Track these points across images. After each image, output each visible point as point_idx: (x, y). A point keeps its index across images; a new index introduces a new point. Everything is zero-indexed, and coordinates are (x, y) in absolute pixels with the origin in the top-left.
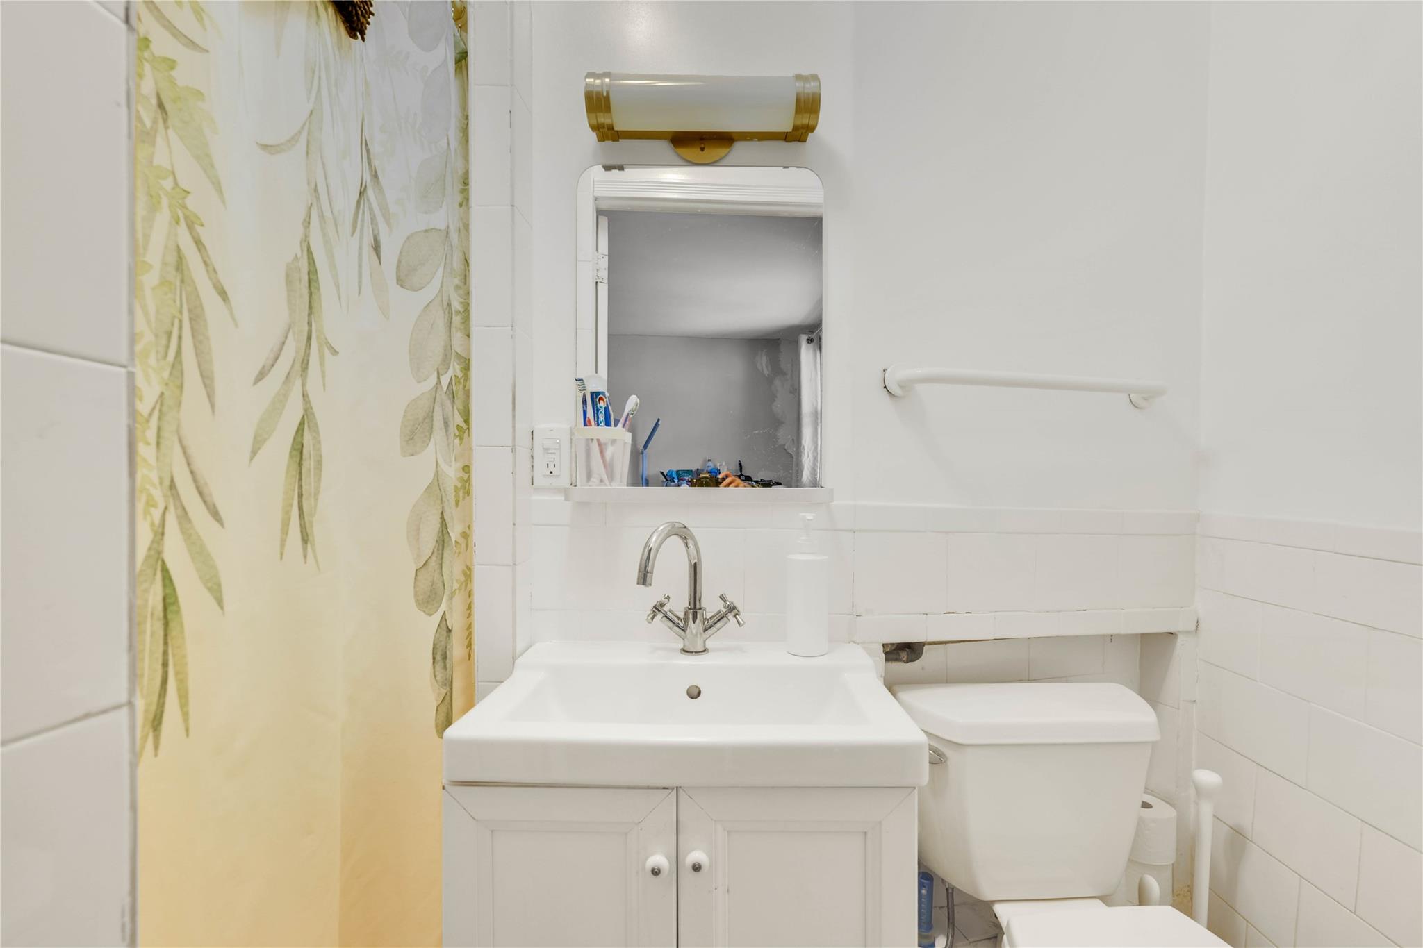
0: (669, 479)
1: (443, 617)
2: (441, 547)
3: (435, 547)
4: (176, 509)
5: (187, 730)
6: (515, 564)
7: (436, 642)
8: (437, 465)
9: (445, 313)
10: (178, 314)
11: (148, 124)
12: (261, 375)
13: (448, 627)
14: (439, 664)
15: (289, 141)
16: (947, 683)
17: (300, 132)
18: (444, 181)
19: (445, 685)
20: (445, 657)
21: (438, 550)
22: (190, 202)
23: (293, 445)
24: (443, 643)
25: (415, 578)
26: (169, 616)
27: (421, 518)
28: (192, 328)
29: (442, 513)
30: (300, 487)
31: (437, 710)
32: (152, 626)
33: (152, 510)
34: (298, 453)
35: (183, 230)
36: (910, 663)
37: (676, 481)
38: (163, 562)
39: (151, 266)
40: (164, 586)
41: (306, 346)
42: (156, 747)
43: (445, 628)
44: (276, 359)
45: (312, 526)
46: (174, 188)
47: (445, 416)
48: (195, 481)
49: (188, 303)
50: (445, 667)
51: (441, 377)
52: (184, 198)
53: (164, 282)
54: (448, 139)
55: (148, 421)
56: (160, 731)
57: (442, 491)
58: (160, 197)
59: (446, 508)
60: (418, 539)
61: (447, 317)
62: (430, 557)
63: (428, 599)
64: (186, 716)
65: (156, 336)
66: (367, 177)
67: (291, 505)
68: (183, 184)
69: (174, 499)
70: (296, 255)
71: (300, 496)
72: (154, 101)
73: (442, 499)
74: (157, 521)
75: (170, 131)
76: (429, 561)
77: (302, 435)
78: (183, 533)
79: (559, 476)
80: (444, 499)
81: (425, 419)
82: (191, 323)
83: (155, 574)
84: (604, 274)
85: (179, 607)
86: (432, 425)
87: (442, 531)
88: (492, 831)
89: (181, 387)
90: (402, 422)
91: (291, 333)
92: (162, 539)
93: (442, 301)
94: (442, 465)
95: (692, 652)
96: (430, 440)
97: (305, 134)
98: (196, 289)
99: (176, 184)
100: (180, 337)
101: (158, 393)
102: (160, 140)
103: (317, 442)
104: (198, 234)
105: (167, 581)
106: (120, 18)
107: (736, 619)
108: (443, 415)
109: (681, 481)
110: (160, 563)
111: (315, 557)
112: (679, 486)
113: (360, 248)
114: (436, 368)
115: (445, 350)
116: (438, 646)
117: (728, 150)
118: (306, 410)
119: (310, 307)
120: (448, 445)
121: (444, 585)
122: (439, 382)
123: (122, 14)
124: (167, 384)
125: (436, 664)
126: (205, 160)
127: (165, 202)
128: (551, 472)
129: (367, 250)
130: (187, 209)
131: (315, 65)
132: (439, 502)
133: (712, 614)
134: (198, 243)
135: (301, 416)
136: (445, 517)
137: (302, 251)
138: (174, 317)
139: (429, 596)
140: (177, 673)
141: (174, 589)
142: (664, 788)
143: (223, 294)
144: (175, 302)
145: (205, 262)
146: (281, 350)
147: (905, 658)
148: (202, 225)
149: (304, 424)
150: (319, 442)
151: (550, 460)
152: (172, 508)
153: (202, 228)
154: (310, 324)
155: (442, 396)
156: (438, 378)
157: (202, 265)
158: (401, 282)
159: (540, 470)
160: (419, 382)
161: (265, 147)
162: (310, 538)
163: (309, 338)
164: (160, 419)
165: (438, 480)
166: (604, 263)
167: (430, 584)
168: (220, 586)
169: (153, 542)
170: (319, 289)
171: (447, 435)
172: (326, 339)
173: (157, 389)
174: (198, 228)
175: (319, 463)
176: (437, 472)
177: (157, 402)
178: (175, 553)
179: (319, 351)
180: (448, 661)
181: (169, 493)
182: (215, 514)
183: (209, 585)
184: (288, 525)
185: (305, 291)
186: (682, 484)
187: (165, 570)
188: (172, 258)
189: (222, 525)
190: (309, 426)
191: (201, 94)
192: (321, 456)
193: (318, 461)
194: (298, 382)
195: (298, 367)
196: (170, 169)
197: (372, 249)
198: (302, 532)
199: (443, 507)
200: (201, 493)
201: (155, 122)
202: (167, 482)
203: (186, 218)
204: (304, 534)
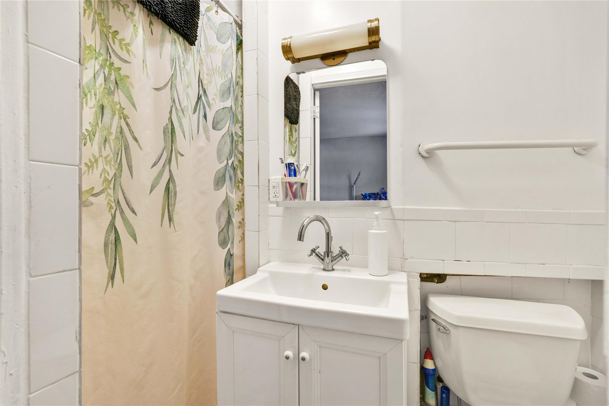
0: (365, 197)
1: (229, 250)
2: (228, 224)
3: (226, 224)
4: (119, 209)
5: (123, 281)
6: (259, 231)
7: (226, 259)
8: (227, 193)
9: (230, 137)
10: (121, 148)
11: (112, 89)
12: (155, 164)
13: (231, 254)
14: (227, 267)
15: (164, 86)
16: (461, 295)
17: (168, 82)
18: (230, 89)
19: (230, 275)
20: (229, 265)
21: (227, 225)
22: (125, 111)
23: (166, 188)
24: (228, 260)
25: (219, 235)
26: (117, 244)
27: (221, 213)
28: (125, 151)
29: (229, 211)
30: (168, 202)
31: (226, 284)
32: (111, 246)
33: (112, 210)
34: (168, 191)
35: (123, 120)
36: (439, 284)
37: (368, 198)
38: (115, 226)
39: (113, 133)
40: (115, 234)
41: (171, 154)
42: (112, 285)
43: (229, 254)
44: (160, 159)
45: (173, 216)
46: (120, 108)
47: (230, 175)
48: (126, 200)
49: (124, 144)
50: (229, 269)
51: (228, 161)
52: (123, 111)
53: (116, 138)
54: (232, 74)
55: (111, 182)
56: (114, 280)
57: (229, 203)
58: (116, 111)
59: (230, 209)
60: (219, 221)
61: (231, 139)
62: (224, 228)
63: (223, 243)
64: (123, 276)
65: (114, 155)
66: (201, 92)
67: (165, 208)
68: (123, 106)
69: (119, 207)
70: (167, 123)
71: (168, 205)
72: (114, 82)
73: (228, 206)
74: (113, 213)
75: (119, 90)
76: (224, 229)
77: (169, 185)
78: (122, 217)
79: (279, 197)
80: (229, 206)
81: (222, 177)
82: (125, 150)
83: (112, 230)
84: (318, 114)
85: (120, 241)
86: (225, 179)
87: (229, 218)
88: (233, 331)
89: (121, 171)
90: (214, 178)
91: (165, 151)
92: (115, 219)
93: (229, 133)
94: (229, 194)
95: (327, 270)
96: (224, 185)
97: (170, 82)
98: (126, 139)
99: (121, 106)
100: (121, 155)
101: (114, 173)
102: (116, 94)
103: (175, 187)
104: (127, 121)
105: (116, 232)
106: (78, 63)
107: (346, 257)
108: (229, 175)
109: (370, 198)
110: (114, 226)
111: (174, 226)
112: (369, 200)
113: (199, 118)
114: (226, 158)
115: (230, 151)
116: (226, 261)
117: (344, 58)
118: (170, 176)
119: (172, 141)
120: (231, 186)
121: (229, 238)
122: (228, 163)
123: (78, 61)
124: (117, 170)
125: (226, 267)
126: (130, 98)
127: (117, 112)
128: (276, 196)
129: (201, 118)
130: (124, 113)
131: (174, 58)
132: (228, 207)
133: (336, 255)
134: (127, 124)
135: (169, 178)
136: (230, 213)
137: (169, 122)
138: (119, 148)
139: (223, 242)
140: (119, 262)
141: (119, 235)
142: (293, 324)
143: (136, 139)
144: (120, 144)
145: (129, 130)
146: (161, 156)
147: (436, 281)
148: (129, 118)
149: (170, 180)
150: (176, 187)
151: (275, 190)
152: (118, 209)
153: (129, 119)
154: (172, 146)
155: (229, 168)
156: (227, 161)
157: (129, 131)
158: (214, 128)
159: (272, 195)
160: (220, 163)
161: (156, 89)
162: (172, 220)
163: (172, 151)
164: (114, 181)
165: (227, 199)
166: (318, 110)
167: (224, 237)
168: (135, 234)
169: (112, 220)
170: (175, 134)
171: (231, 183)
172: (178, 151)
173: (114, 172)
174: (127, 119)
175: (175, 194)
176: (227, 196)
177: (113, 176)
178: (119, 224)
179: (175, 155)
180: (231, 266)
181: (117, 204)
182: (133, 211)
183: (131, 234)
184: (164, 215)
185: (170, 135)
186: (370, 199)
187: (115, 229)
188: (119, 130)
189: (136, 215)
190: (171, 181)
191: (129, 77)
192: (176, 191)
193: (175, 193)
194: (168, 166)
195: (167, 161)
196: (119, 102)
197: (203, 117)
198: (169, 218)
199: (229, 209)
200: (128, 204)
201: (114, 88)
202: (117, 201)
203: (123, 116)
204: (170, 218)
